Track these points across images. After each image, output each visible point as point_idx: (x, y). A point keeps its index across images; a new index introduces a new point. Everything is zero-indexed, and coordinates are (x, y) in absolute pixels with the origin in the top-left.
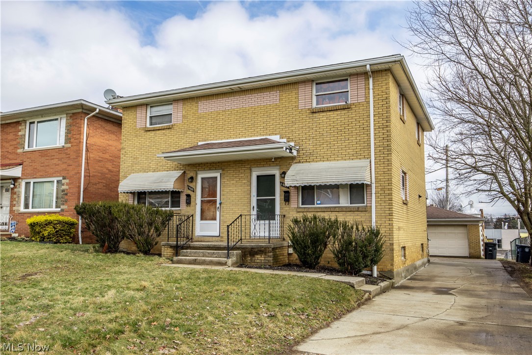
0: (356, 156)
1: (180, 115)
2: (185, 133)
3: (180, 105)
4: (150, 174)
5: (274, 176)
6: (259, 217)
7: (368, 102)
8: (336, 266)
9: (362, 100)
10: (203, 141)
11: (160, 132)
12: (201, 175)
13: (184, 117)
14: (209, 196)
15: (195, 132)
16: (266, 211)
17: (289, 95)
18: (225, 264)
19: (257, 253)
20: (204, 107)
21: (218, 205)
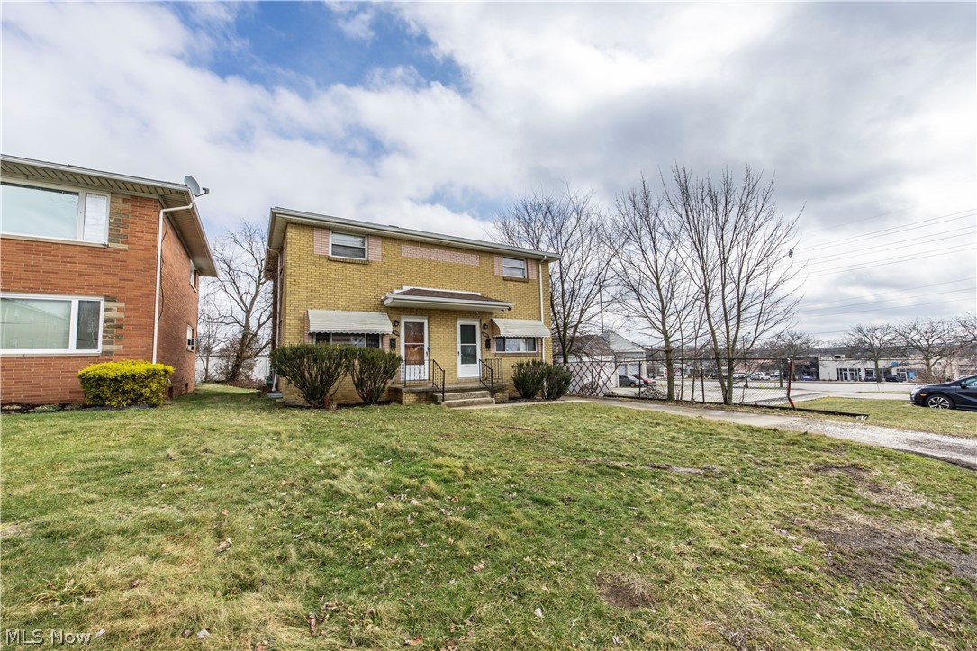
0: (532, 317)
1: (379, 252)
2: (386, 273)
3: (379, 242)
4: (339, 312)
5: (474, 327)
6: (463, 362)
7: (539, 281)
8: (519, 396)
9: (535, 278)
10: (407, 285)
11: (351, 265)
12: (404, 320)
13: (383, 255)
14: (415, 340)
15: (398, 275)
16: (469, 357)
17: (486, 261)
18: (491, 402)
19: (497, 392)
20: (407, 251)
21: (426, 350)
